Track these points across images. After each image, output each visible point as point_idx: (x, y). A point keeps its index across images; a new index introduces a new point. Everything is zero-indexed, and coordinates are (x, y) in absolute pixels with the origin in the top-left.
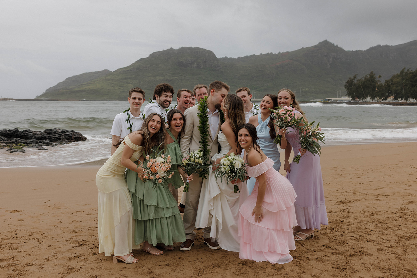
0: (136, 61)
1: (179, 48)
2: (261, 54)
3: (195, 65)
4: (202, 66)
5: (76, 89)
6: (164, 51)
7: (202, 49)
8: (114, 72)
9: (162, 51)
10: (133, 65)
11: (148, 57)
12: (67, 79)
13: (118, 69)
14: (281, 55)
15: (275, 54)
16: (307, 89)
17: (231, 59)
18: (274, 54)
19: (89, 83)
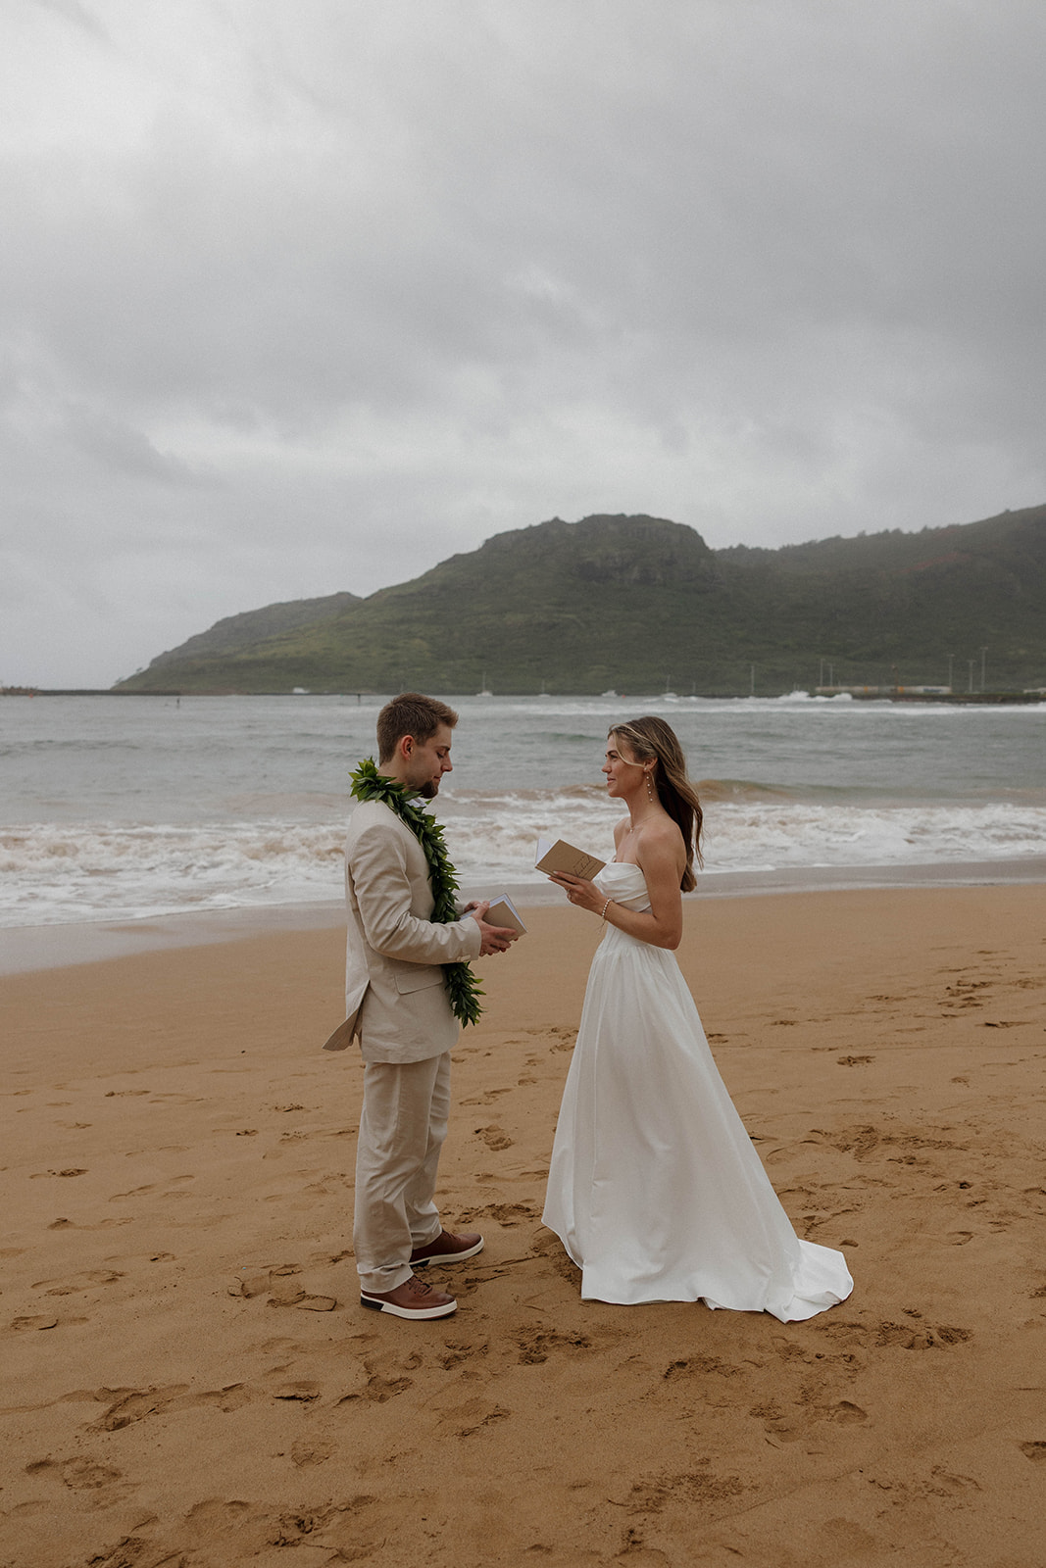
0: (439, 564)
1: (581, 519)
2: (862, 537)
3: (635, 574)
4: (659, 576)
5: (244, 656)
6: (531, 529)
7: (660, 520)
8: (367, 599)
9: (526, 530)
10: (429, 575)
11: (479, 550)
12: (218, 624)
13: (381, 591)
14: (931, 539)
15: (911, 534)
16: (1022, 652)
17: (759, 553)
18: (907, 535)
19: (284, 637)
